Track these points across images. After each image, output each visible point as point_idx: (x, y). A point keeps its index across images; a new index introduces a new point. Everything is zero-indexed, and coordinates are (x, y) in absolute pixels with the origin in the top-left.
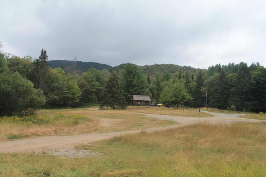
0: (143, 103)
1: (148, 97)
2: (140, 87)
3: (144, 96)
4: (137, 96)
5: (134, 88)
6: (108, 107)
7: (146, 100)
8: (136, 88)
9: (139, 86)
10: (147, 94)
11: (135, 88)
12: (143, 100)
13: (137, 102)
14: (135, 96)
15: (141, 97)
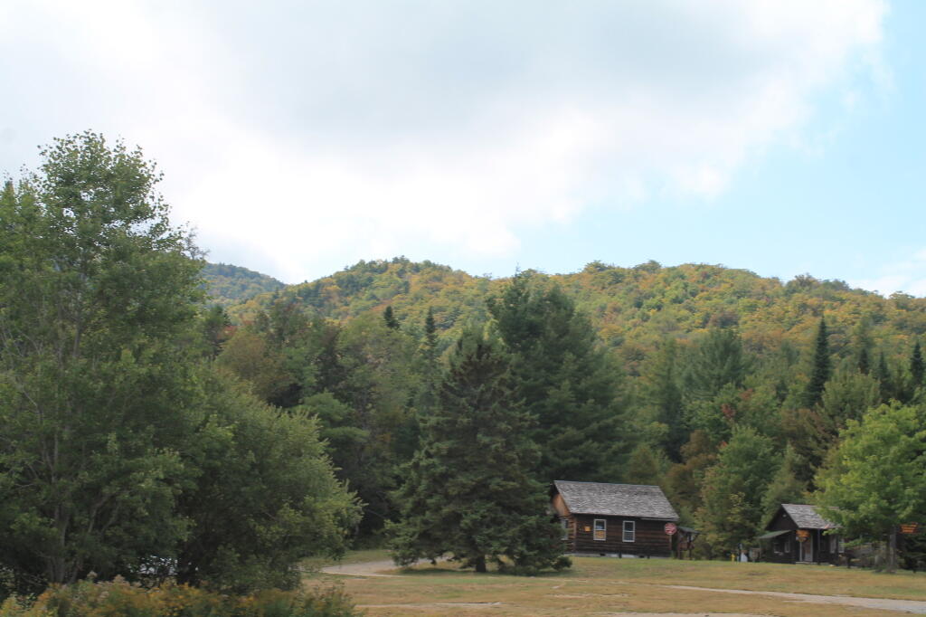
0: (629, 536)
1: (653, 494)
2: (595, 426)
3: (626, 487)
4: (580, 485)
5: (555, 432)
6: (438, 560)
7: (644, 512)
8: (571, 431)
9: (589, 423)
10: (643, 477)
11: (561, 437)
12: (626, 513)
13: (587, 529)
14: (572, 485)
15: (610, 492)
